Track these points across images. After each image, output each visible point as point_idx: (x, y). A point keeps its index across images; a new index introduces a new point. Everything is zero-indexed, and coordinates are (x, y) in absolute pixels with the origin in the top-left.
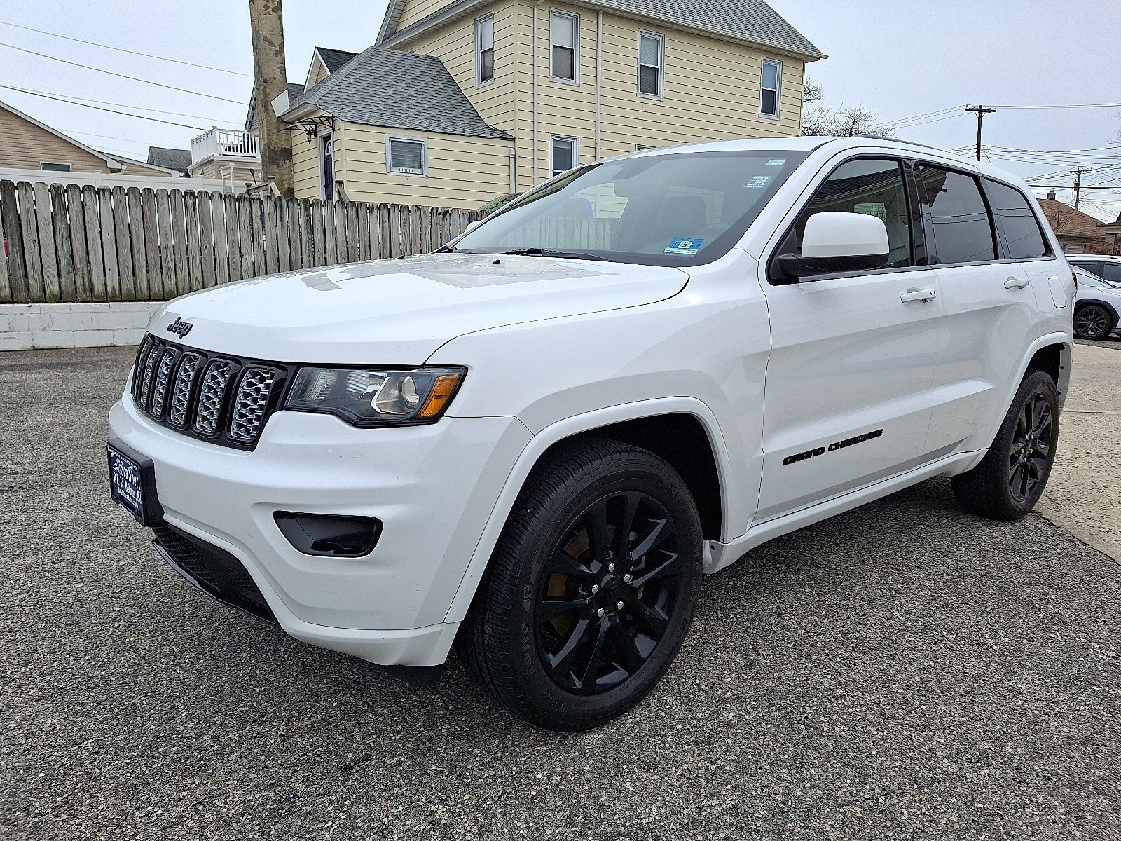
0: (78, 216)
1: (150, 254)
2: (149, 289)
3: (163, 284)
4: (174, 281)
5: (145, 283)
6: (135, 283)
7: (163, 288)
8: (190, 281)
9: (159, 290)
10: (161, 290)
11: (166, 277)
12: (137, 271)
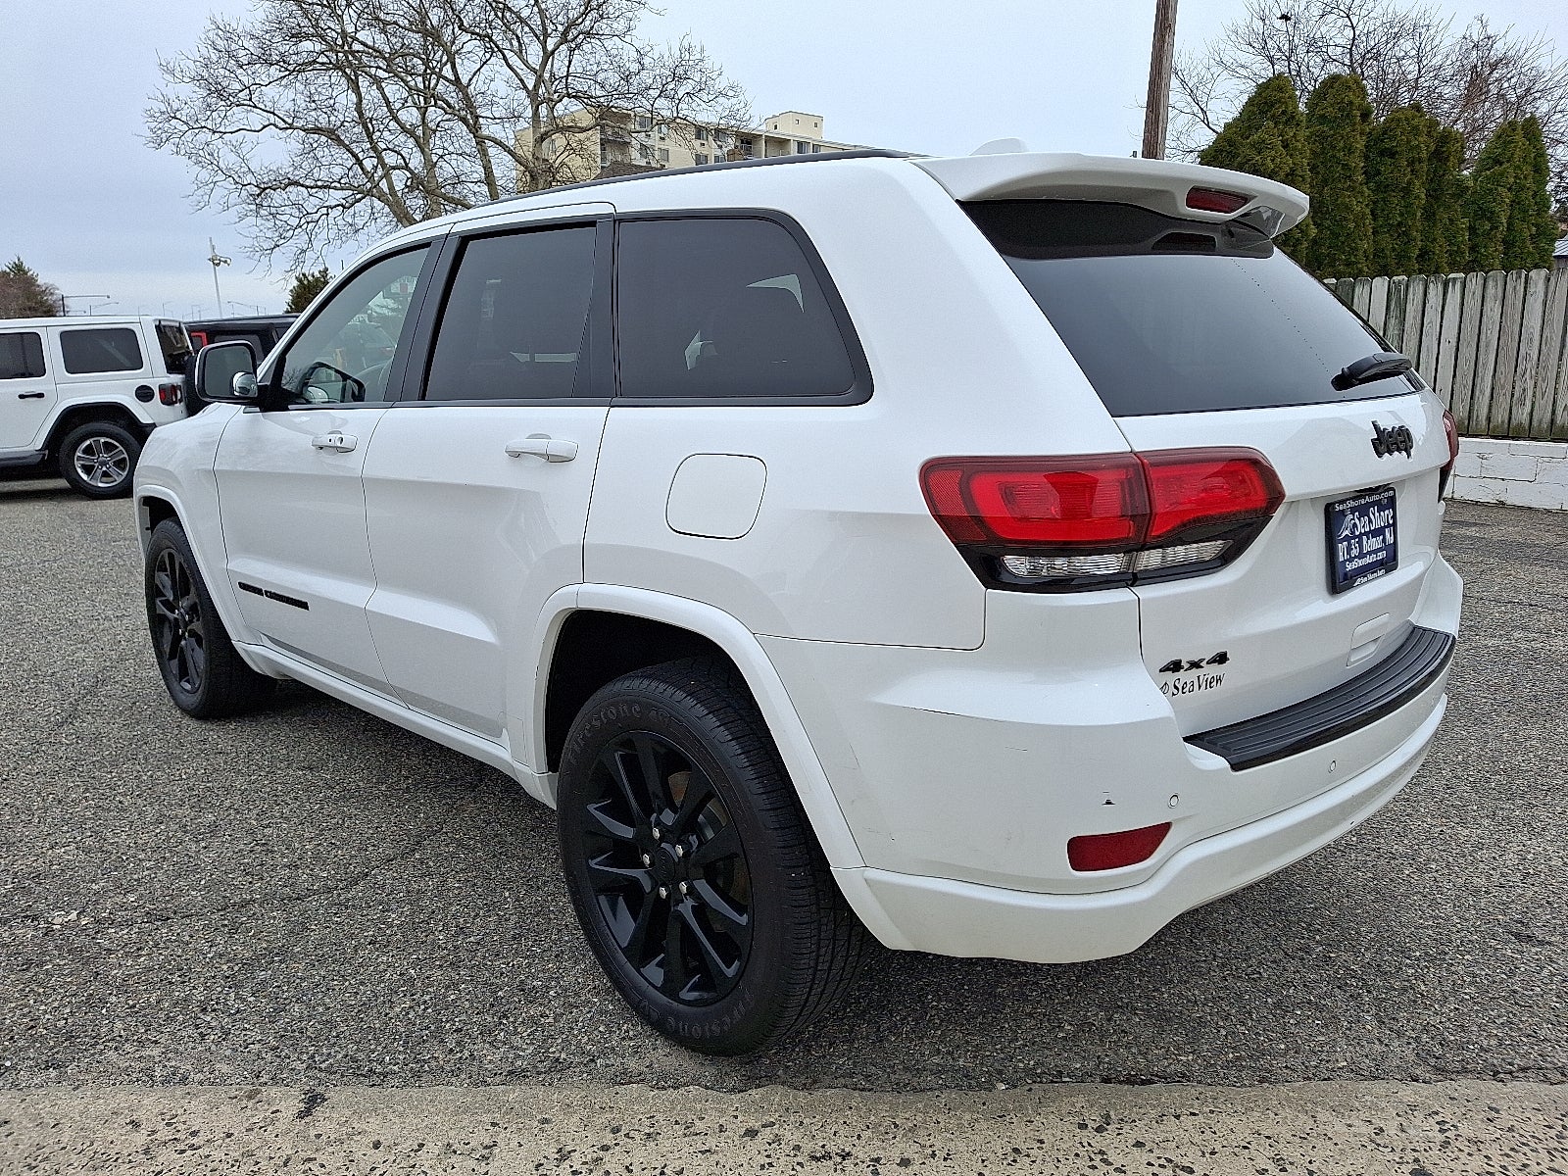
0: (1415, 318)
1: (1501, 368)
2: (1489, 419)
3: (1511, 413)
4: (1528, 409)
5: (1485, 411)
6: (1470, 411)
7: (1510, 418)
8: (1554, 412)
9: (1503, 422)
10: (1506, 421)
11: (1516, 404)
12: (1477, 393)
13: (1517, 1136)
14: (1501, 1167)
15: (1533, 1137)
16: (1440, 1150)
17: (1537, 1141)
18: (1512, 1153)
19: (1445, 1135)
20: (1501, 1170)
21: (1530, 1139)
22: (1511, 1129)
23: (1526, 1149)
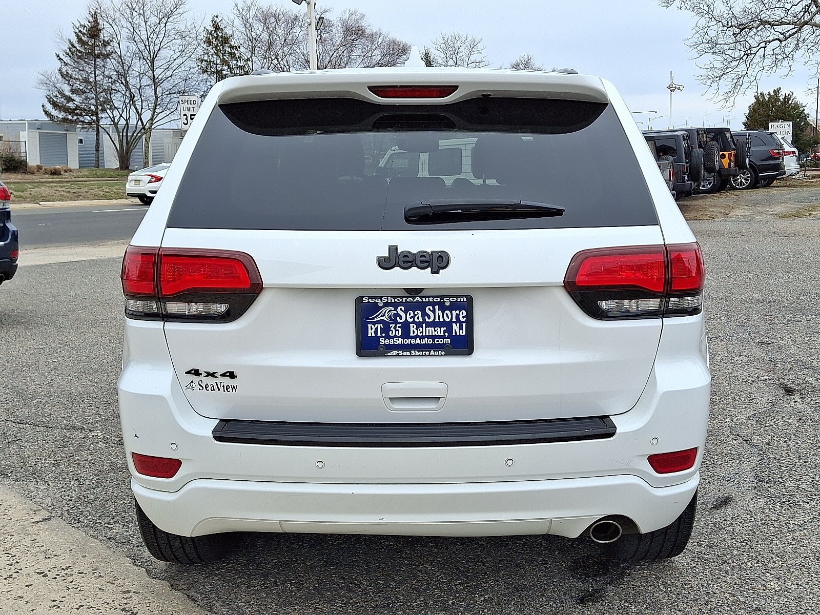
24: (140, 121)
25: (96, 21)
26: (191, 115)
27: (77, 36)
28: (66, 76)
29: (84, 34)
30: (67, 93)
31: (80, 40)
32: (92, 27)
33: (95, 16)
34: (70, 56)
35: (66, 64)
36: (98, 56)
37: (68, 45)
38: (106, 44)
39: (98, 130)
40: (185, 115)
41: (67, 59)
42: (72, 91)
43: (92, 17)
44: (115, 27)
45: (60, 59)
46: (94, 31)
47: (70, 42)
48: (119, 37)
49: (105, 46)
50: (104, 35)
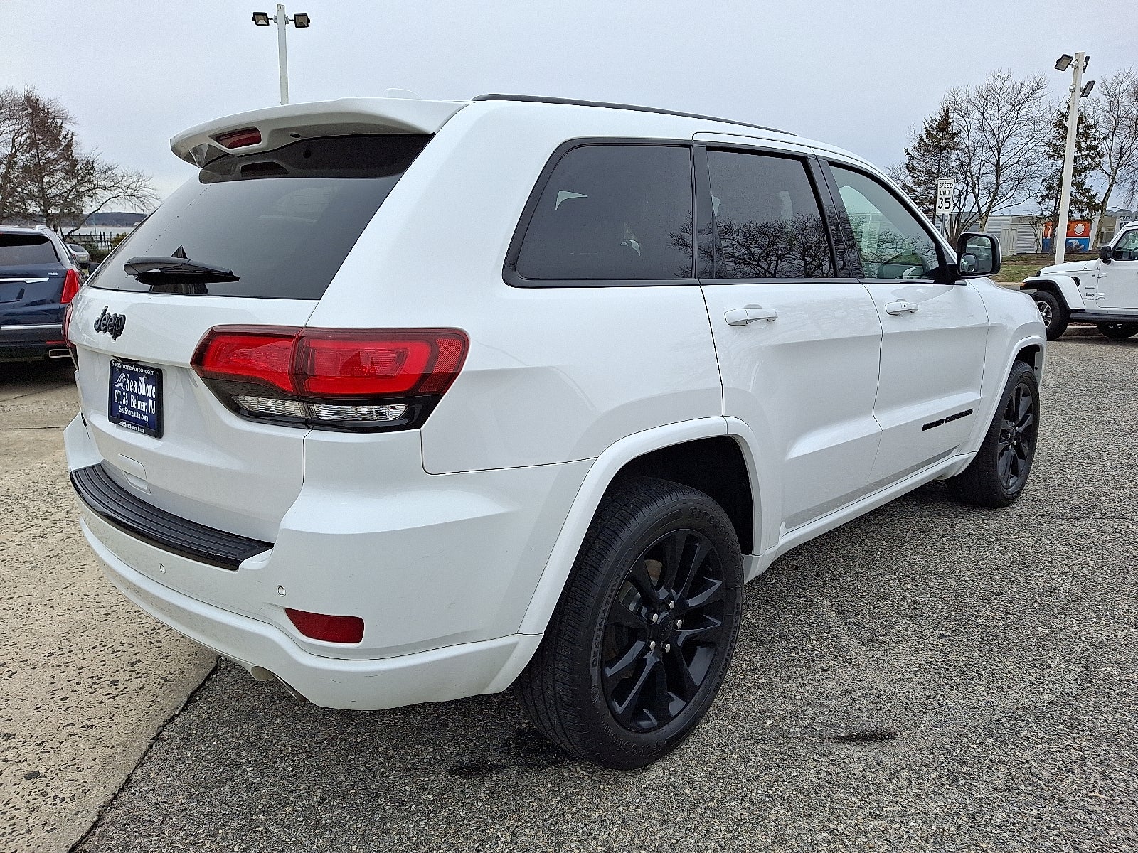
13: (21, 832)
14: (7, 812)
15: (14, 840)
16: (43, 790)
17: (9, 840)
18: (11, 822)
19: (52, 797)
20: (5, 811)
21: (14, 837)
22: (28, 831)
23: (8, 830)
24: (976, 205)
25: (947, 115)
26: (946, 199)
27: (927, 130)
28: (910, 168)
29: (933, 129)
30: (911, 185)
31: (929, 134)
32: (942, 121)
33: (946, 111)
34: (918, 151)
35: (913, 158)
36: (944, 148)
37: (918, 140)
38: (953, 135)
39: (934, 217)
40: (941, 199)
41: (914, 154)
42: (915, 183)
43: (944, 111)
44: (967, 119)
45: (908, 154)
46: (944, 124)
47: (921, 137)
48: (969, 128)
49: (953, 138)
50: (954, 128)
